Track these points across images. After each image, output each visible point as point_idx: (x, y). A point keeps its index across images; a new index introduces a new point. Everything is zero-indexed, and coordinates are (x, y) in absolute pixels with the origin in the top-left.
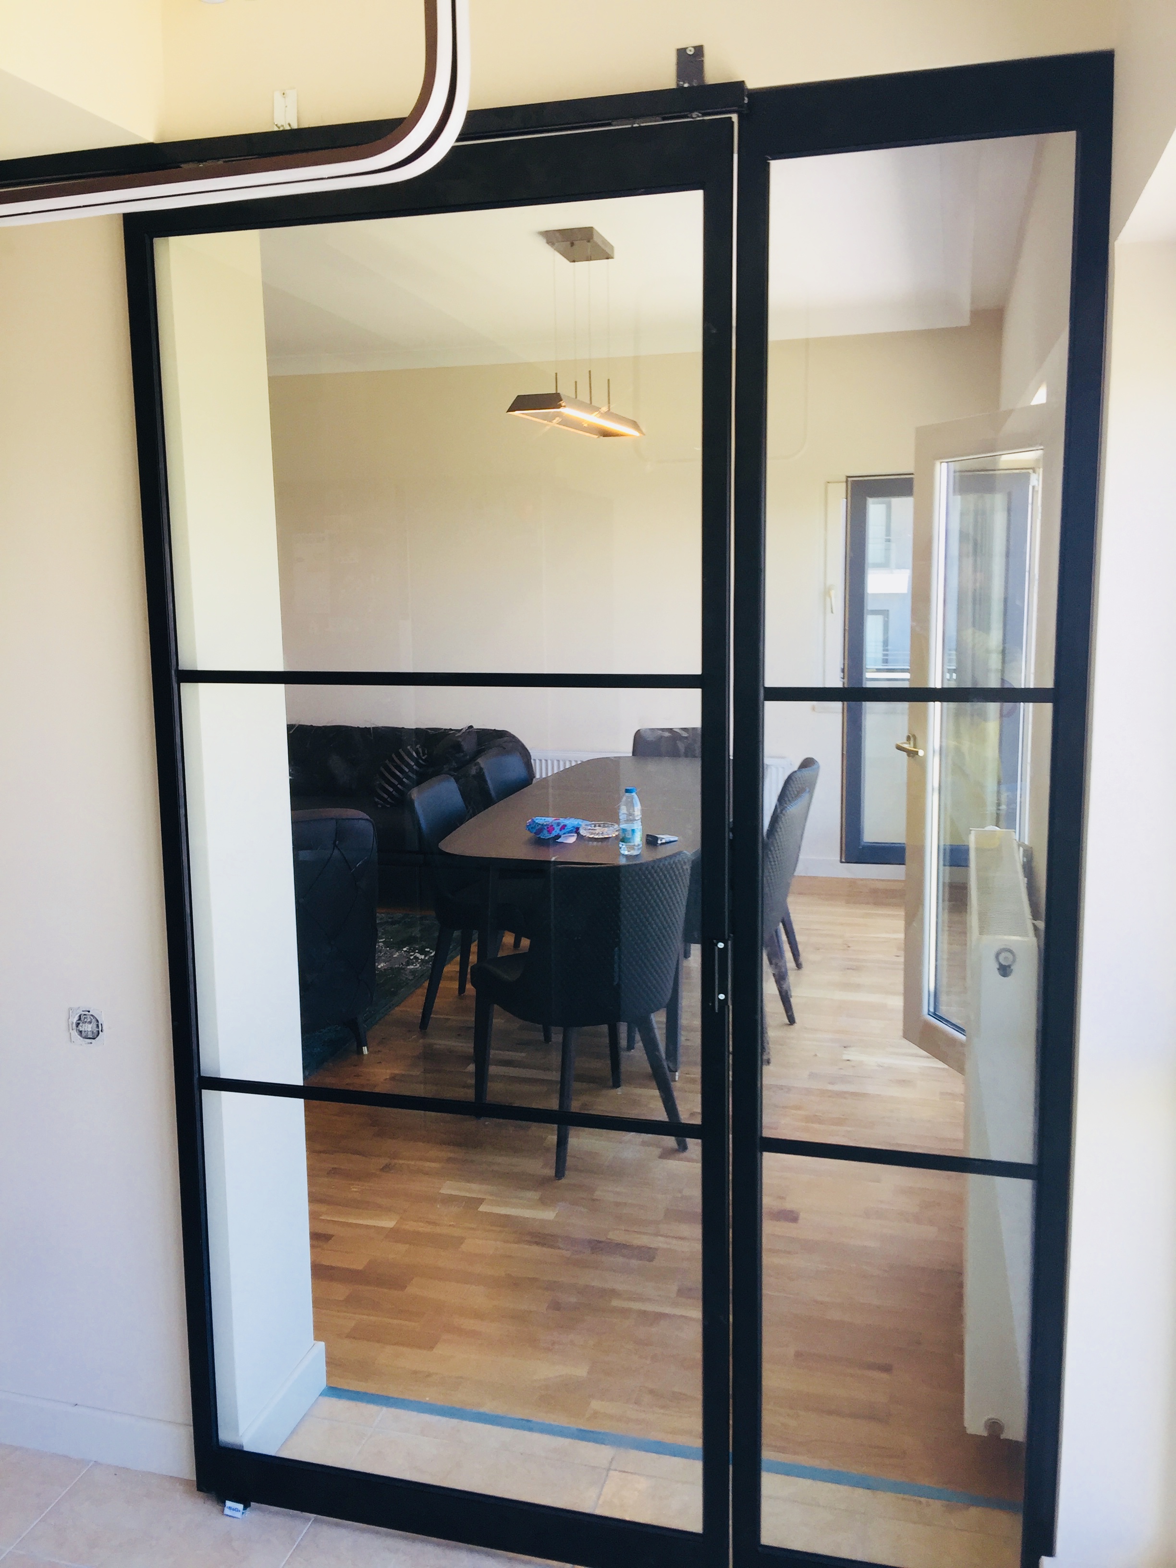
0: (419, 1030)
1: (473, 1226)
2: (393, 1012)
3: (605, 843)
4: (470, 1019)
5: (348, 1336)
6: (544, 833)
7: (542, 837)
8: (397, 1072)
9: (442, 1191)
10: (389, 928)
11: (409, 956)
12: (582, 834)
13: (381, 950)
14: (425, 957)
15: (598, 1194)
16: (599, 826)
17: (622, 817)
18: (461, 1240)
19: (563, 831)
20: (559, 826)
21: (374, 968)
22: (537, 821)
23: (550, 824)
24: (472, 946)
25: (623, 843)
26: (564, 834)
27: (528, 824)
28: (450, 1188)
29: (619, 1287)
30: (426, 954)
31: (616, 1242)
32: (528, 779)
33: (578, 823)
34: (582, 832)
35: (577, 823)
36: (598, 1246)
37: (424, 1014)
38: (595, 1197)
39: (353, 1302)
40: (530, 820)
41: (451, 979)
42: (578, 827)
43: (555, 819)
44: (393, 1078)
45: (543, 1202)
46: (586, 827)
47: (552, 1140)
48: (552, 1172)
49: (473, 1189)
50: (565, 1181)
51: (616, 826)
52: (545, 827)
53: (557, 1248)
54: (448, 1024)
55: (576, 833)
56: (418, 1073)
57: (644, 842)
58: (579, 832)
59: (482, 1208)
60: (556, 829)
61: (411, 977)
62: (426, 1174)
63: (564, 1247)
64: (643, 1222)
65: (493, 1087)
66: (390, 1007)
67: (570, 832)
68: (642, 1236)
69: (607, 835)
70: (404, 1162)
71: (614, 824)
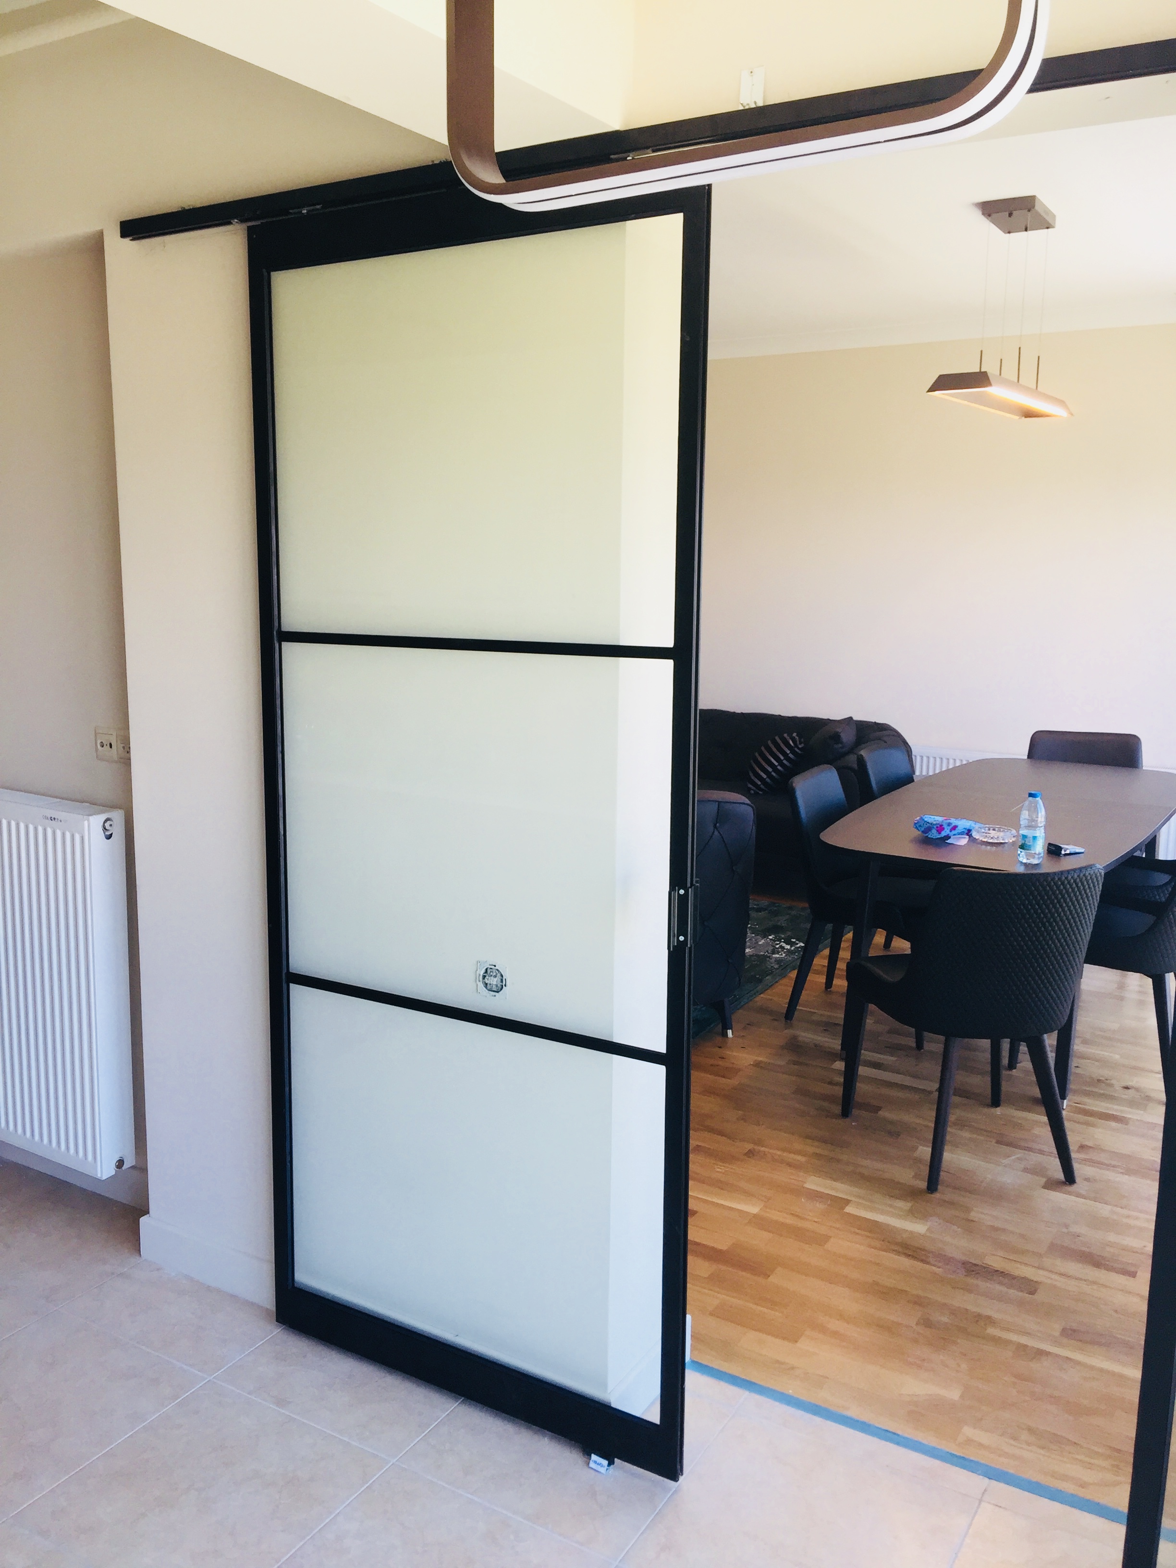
0: (785, 1020)
1: (838, 1226)
2: (756, 999)
3: (1000, 848)
4: (839, 1016)
6: (933, 832)
7: (929, 836)
8: (760, 1059)
9: (807, 1186)
10: (759, 914)
11: (774, 944)
12: (974, 837)
13: (749, 935)
14: (791, 947)
15: (973, 1215)
16: (994, 830)
17: (1023, 822)
18: (827, 1238)
19: (954, 832)
20: (949, 826)
21: (742, 953)
22: (926, 820)
23: (940, 824)
24: (844, 939)
26: (954, 835)
27: (916, 822)
28: (814, 1183)
29: (996, 1315)
30: (792, 944)
31: (994, 1268)
32: (908, 778)
33: (970, 826)
34: (975, 834)
35: (969, 824)
36: (973, 1269)
37: (790, 1003)
38: (971, 1218)
39: (714, 1281)
40: (918, 818)
41: (818, 973)
42: (971, 829)
43: (945, 818)
44: (757, 1064)
45: (912, 1214)
46: (979, 829)
47: (925, 1151)
48: (923, 1185)
49: (839, 1189)
50: (937, 1195)
51: (1014, 832)
52: (935, 827)
53: (928, 1263)
54: (815, 1018)
55: (968, 835)
56: (782, 1063)
57: (1046, 851)
58: (971, 834)
59: (849, 1209)
60: (946, 830)
61: (776, 966)
62: (789, 1165)
63: (936, 1263)
64: (1023, 1252)
65: (861, 1088)
66: (755, 994)
67: (962, 833)
68: (1023, 1267)
69: (1003, 840)
70: (766, 1150)
71: (1012, 829)
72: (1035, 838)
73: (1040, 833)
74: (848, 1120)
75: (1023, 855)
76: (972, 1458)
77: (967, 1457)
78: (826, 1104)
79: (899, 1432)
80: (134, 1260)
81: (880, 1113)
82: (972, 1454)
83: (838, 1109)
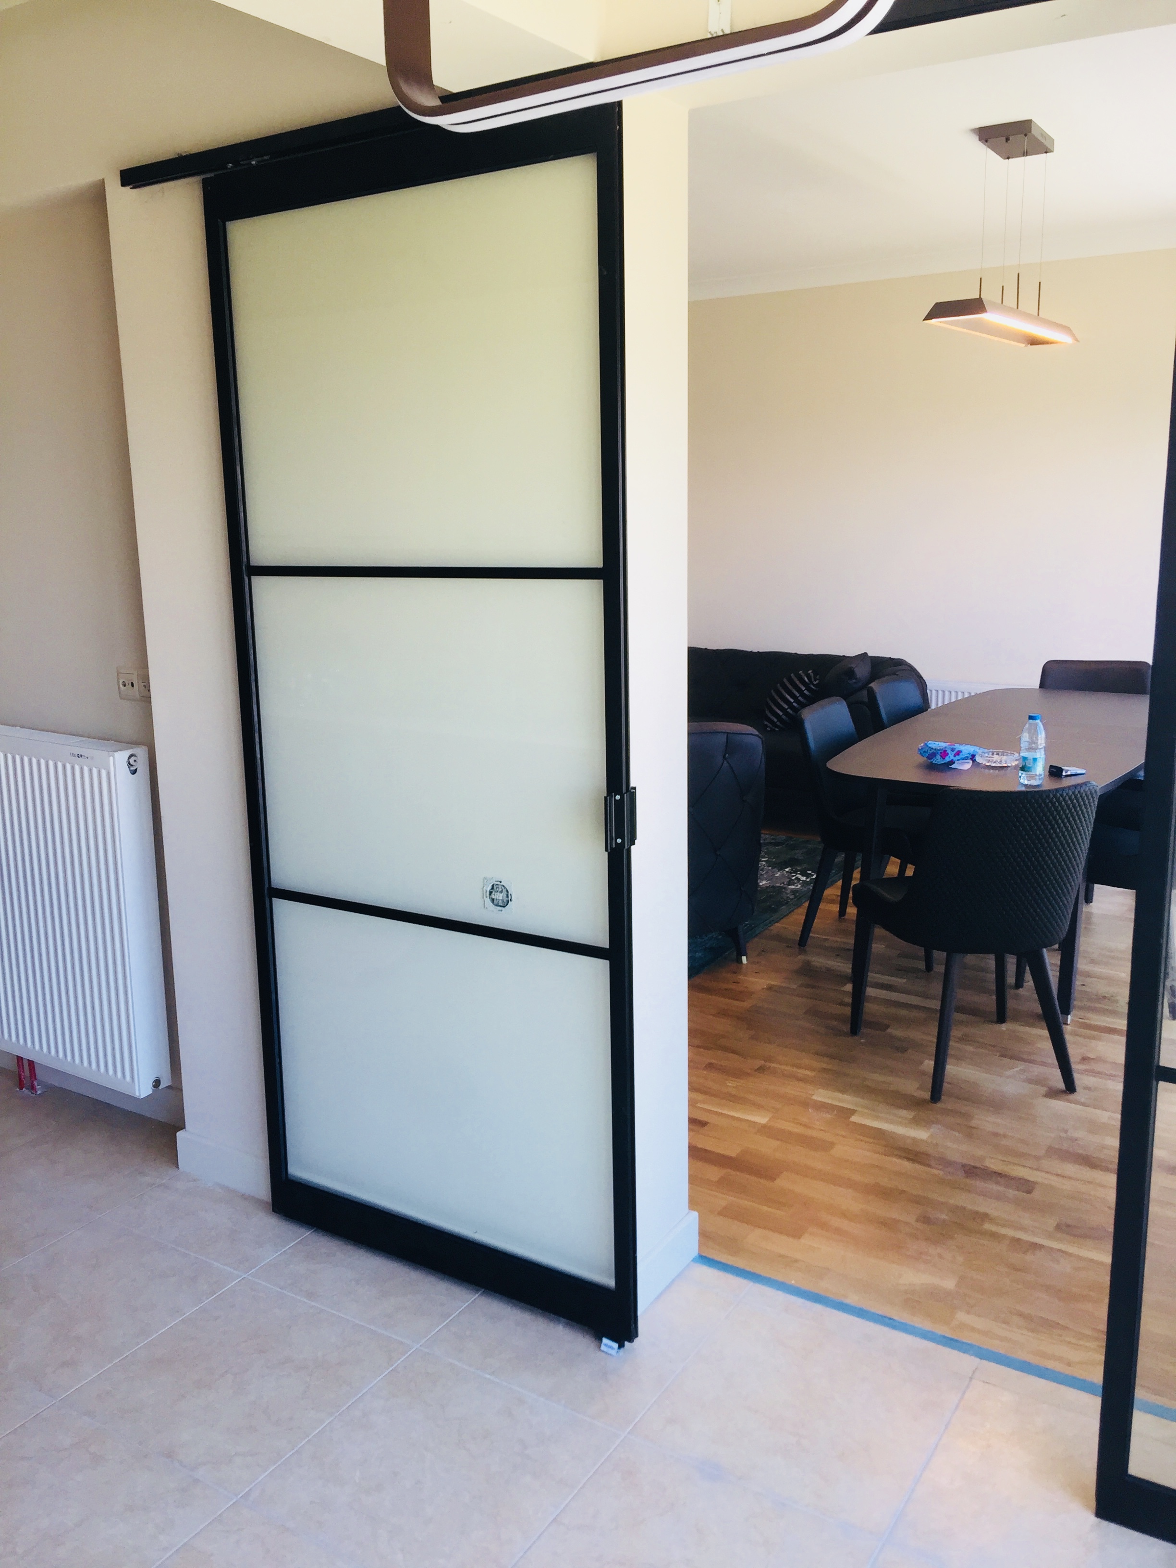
0: (798, 946)
1: (844, 1133)
2: (772, 928)
3: (1002, 772)
4: (850, 941)
5: (720, 1214)
6: (937, 758)
7: (934, 762)
8: (773, 983)
9: (814, 1097)
10: (772, 849)
11: (790, 876)
12: (978, 761)
13: (763, 868)
14: (807, 878)
15: (974, 1123)
16: (998, 754)
17: (1024, 745)
18: (832, 1144)
19: (957, 757)
20: (953, 751)
21: (757, 884)
22: (930, 746)
23: (944, 750)
24: (854, 872)
25: (1022, 772)
26: (958, 760)
27: (920, 748)
28: (822, 1095)
29: (993, 1213)
30: (808, 876)
31: (991, 1170)
32: (923, 706)
33: (974, 751)
34: (978, 759)
35: (972, 749)
36: (972, 1171)
37: (803, 931)
38: (973, 1125)
39: (723, 1184)
40: (922, 744)
41: (832, 902)
42: (974, 754)
43: (950, 744)
44: (770, 988)
45: (916, 1122)
46: (983, 754)
47: (929, 1064)
48: (927, 1095)
49: (846, 1100)
50: (939, 1105)
51: (1017, 755)
52: (939, 752)
53: (929, 1166)
54: (827, 944)
55: (972, 760)
56: (795, 987)
57: (1047, 773)
58: (975, 759)
59: (854, 1119)
60: (950, 755)
61: (792, 897)
62: (800, 1080)
63: (937, 1166)
64: (1023, 1155)
65: (869, 1008)
66: (770, 923)
67: (966, 758)
68: (1021, 1168)
69: (1006, 763)
70: (778, 1066)
71: (1015, 753)
72: (1035, 760)
73: (1040, 755)
74: (856, 1038)
75: (1024, 777)
76: (964, 1341)
77: (959, 1339)
78: (835, 1023)
79: (895, 1318)
80: (172, 1171)
81: (889, 1030)
82: (966, 1337)
83: (847, 1028)
